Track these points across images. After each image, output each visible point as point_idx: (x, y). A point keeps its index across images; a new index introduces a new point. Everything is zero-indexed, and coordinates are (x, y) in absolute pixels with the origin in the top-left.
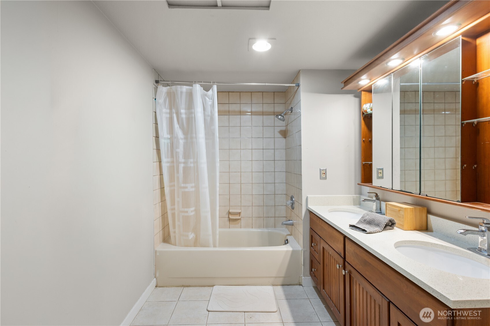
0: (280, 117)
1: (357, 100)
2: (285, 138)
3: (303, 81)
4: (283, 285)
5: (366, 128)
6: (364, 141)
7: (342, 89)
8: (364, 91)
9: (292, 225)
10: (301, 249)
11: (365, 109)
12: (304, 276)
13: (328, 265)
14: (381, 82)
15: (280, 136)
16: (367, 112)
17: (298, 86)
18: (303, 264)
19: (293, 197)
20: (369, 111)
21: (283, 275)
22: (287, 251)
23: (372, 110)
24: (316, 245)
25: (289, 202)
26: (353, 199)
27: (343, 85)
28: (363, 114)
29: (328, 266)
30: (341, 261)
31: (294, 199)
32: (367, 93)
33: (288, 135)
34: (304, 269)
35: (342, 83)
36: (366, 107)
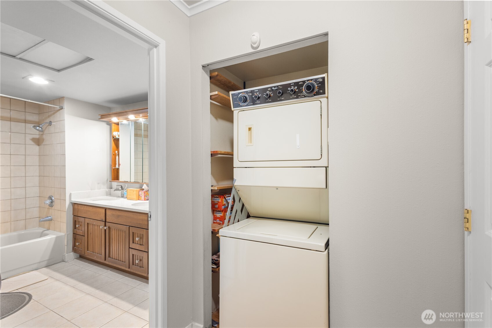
0: (38, 128)
2: (39, 145)
3: (67, 106)
4: (47, 266)
5: (115, 147)
6: (114, 154)
7: (99, 119)
8: (113, 123)
9: (51, 220)
10: (64, 234)
11: (115, 135)
12: (67, 253)
14: (125, 122)
15: (32, 143)
16: (116, 137)
17: (62, 108)
18: (66, 244)
19: (52, 196)
20: (117, 137)
21: (47, 258)
22: (51, 239)
23: (119, 136)
24: (80, 226)
25: (48, 202)
26: (106, 192)
27: (100, 117)
28: (113, 137)
30: (103, 223)
31: (53, 198)
32: (116, 125)
33: (44, 143)
34: (67, 248)
35: (99, 115)
36: (115, 134)
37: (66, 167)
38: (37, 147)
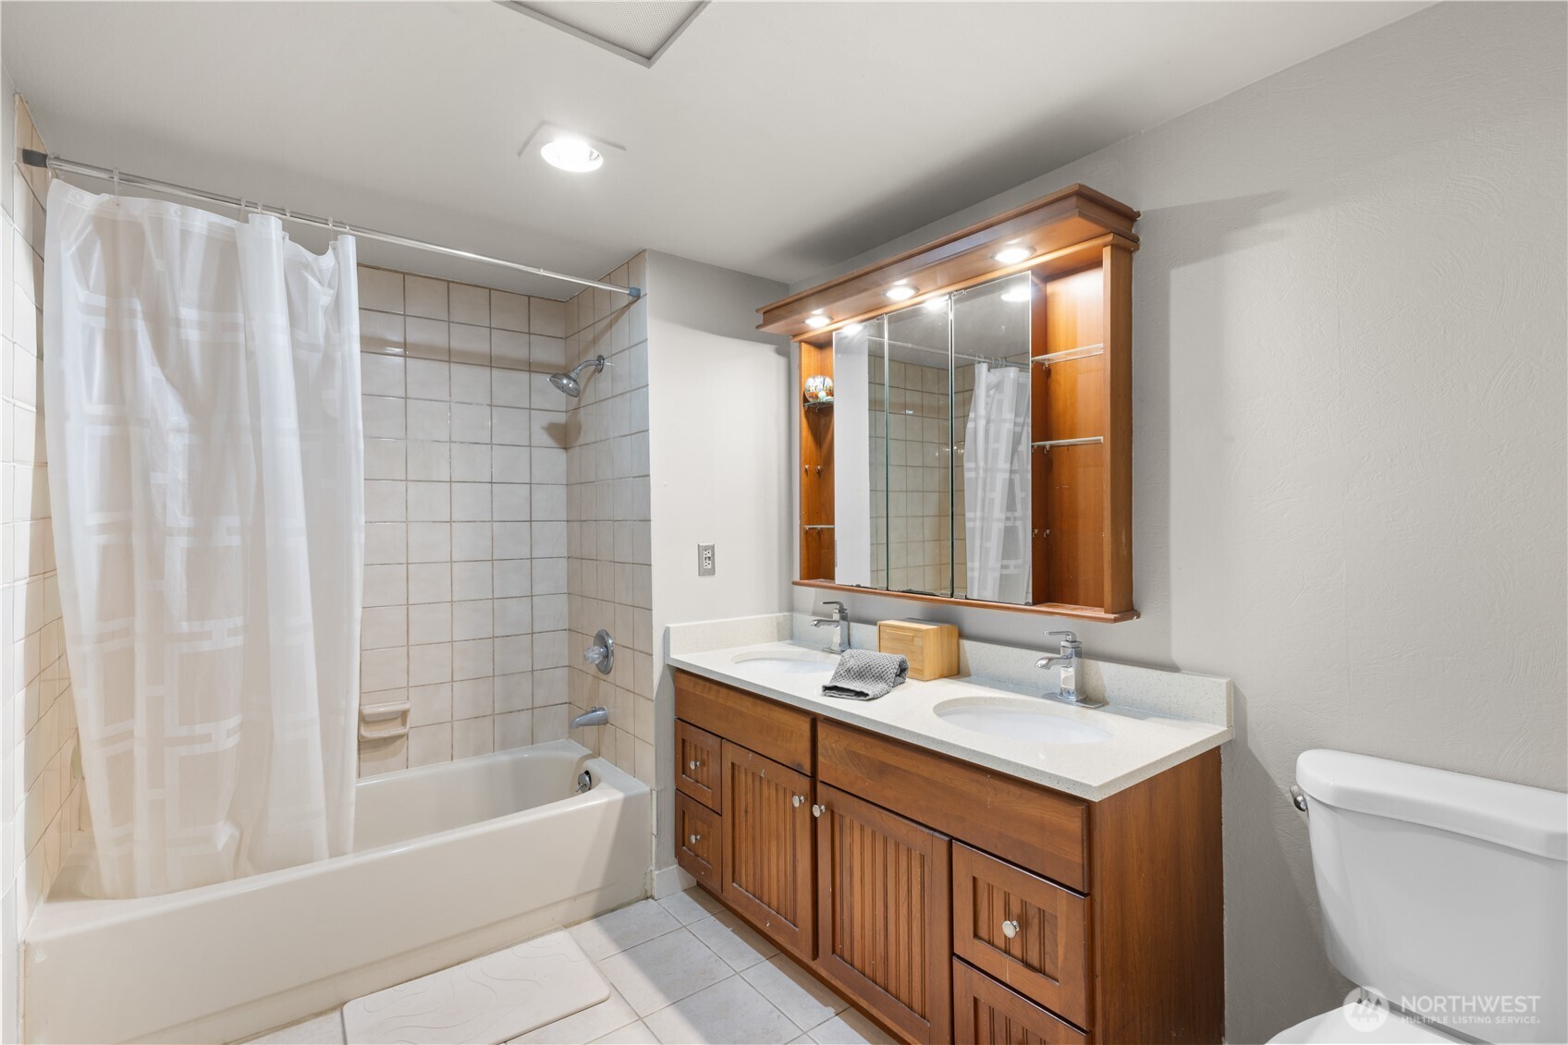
0: (565, 381)
1: (782, 361)
2: (565, 449)
3: (652, 284)
4: (596, 916)
5: (810, 438)
6: (806, 471)
7: (758, 327)
8: (809, 342)
9: (604, 721)
10: (648, 789)
11: (812, 389)
12: (659, 867)
13: (750, 810)
14: (852, 330)
15: (547, 440)
16: (817, 397)
17: (636, 296)
18: (655, 832)
19: (608, 635)
20: (823, 396)
21: (596, 882)
22: (609, 805)
23: (831, 393)
24: (700, 764)
25: (595, 653)
27: (760, 318)
28: (805, 400)
29: (750, 815)
30: (805, 784)
31: (610, 641)
32: (812, 349)
33: (581, 440)
34: (658, 846)
35: (757, 311)
36: (816, 385)
37: (654, 525)
38: (560, 457)
